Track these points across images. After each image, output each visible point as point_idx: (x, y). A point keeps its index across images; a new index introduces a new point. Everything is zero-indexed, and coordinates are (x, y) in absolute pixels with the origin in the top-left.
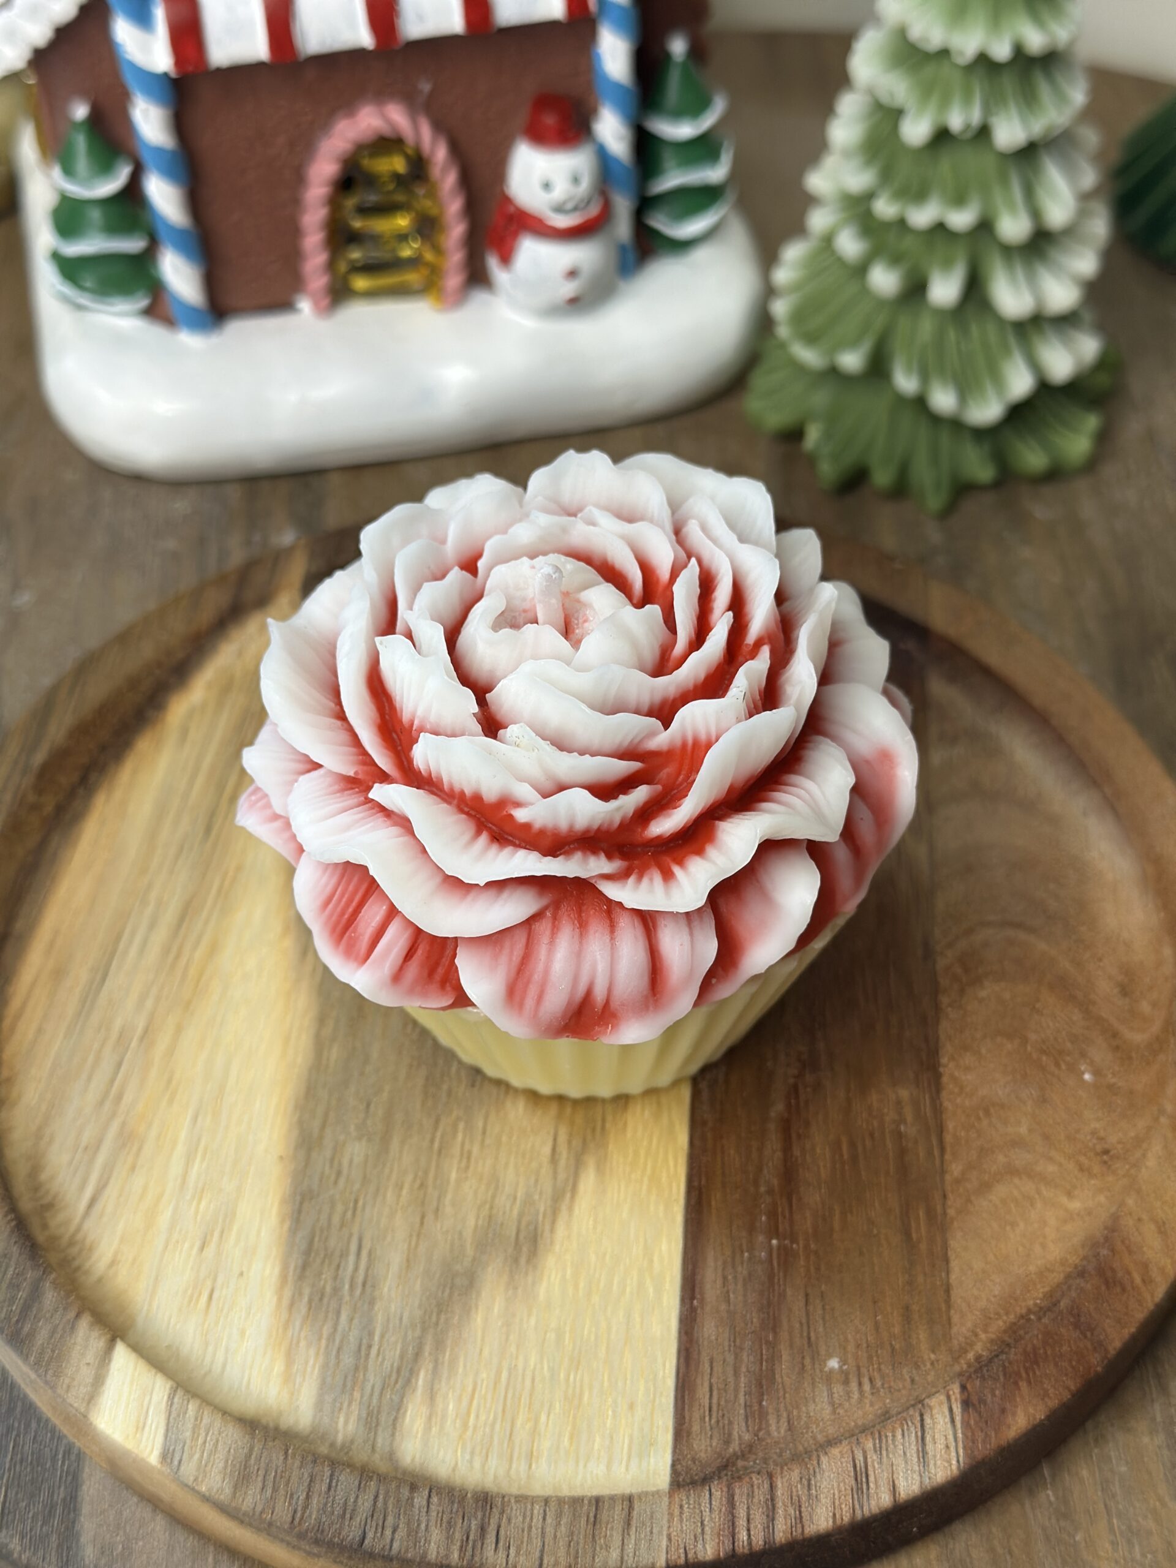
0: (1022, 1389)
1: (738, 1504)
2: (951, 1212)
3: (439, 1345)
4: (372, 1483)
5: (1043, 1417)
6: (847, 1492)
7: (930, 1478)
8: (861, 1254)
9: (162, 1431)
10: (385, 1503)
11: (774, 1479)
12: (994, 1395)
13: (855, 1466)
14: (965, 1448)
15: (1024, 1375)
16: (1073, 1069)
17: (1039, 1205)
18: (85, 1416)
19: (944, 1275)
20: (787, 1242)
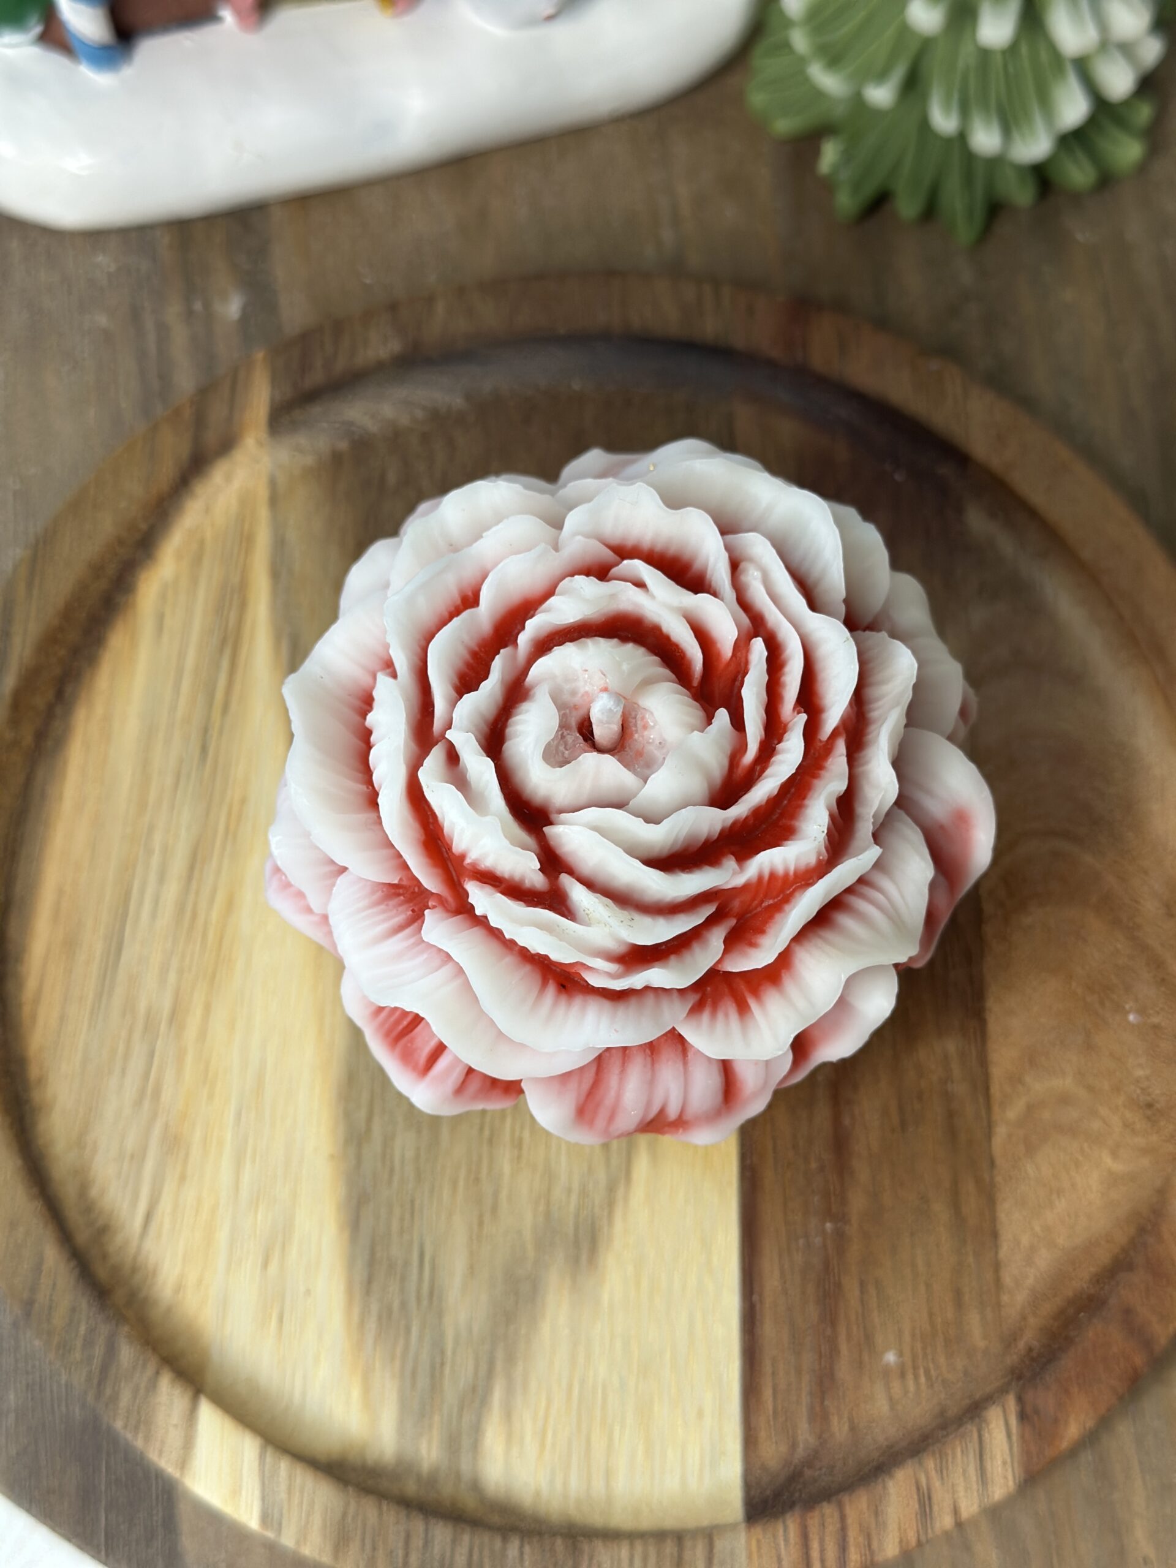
0: (1073, 1396)
1: (811, 1535)
2: (999, 1179)
6: (912, 1516)
7: (988, 1497)
8: (912, 1233)
9: (257, 1493)
11: (844, 1508)
13: (918, 1489)
14: (1020, 1463)
16: (1119, 1009)
17: (1084, 1167)
19: (993, 1252)
20: (840, 1224)
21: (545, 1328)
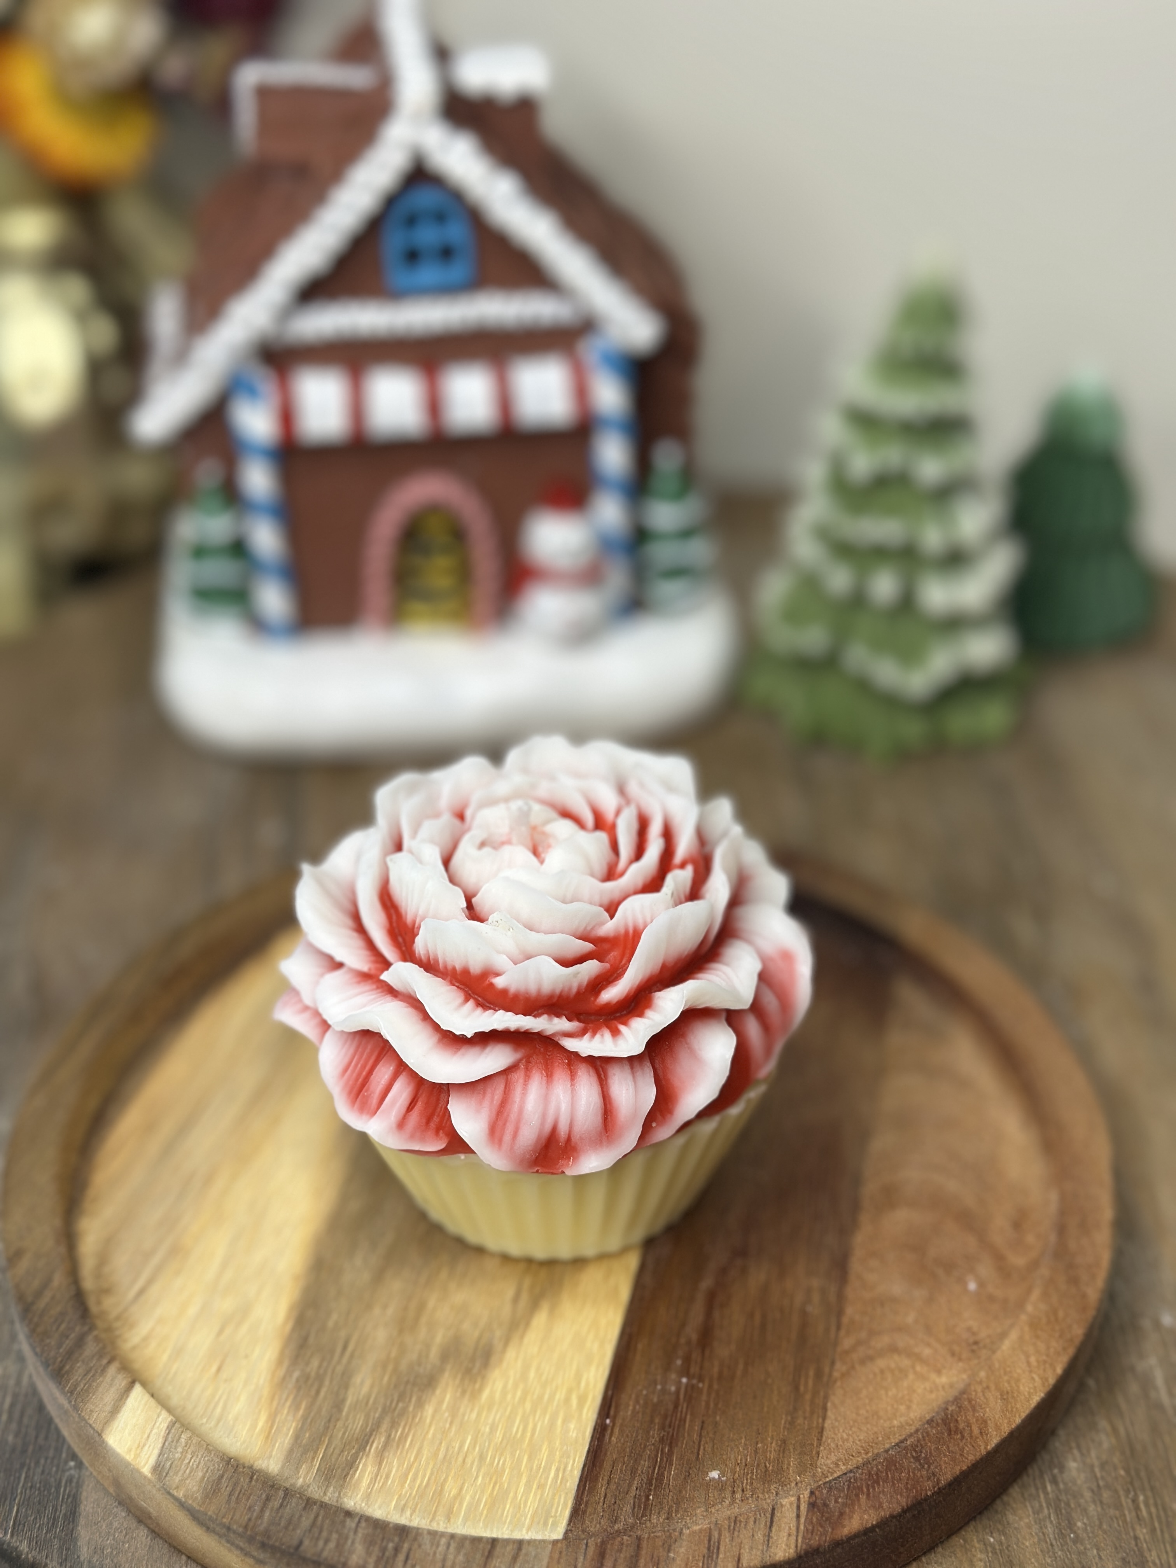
0: (862, 1500)
1: (608, 1556)
2: (836, 1374)
3: (394, 1425)
4: (315, 1507)
5: (874, 1523)
6: (700, 1558)
7: (770, 1557)
8: (755, 1397)
9: (156, 1452)
10: (323, 1521)
11: (641, 1542)
12: (836, 1501)
13: (710, 1541)
14: (804, 1537)
15: (865, 1490)
16: (961, 1281)
17: (911, 1376)
18: (100, 1435)
19: (820, 1420)
20: (694, 1381)
21: (429, 1410)
